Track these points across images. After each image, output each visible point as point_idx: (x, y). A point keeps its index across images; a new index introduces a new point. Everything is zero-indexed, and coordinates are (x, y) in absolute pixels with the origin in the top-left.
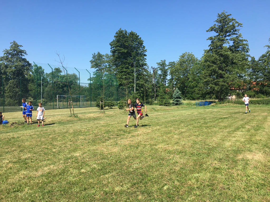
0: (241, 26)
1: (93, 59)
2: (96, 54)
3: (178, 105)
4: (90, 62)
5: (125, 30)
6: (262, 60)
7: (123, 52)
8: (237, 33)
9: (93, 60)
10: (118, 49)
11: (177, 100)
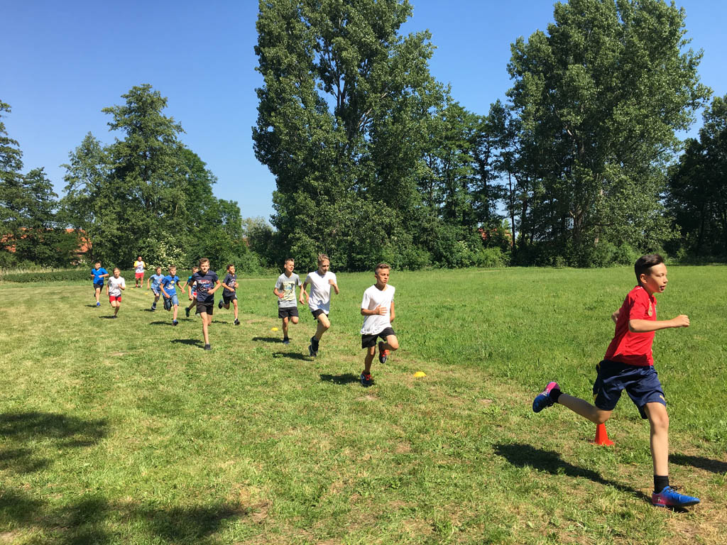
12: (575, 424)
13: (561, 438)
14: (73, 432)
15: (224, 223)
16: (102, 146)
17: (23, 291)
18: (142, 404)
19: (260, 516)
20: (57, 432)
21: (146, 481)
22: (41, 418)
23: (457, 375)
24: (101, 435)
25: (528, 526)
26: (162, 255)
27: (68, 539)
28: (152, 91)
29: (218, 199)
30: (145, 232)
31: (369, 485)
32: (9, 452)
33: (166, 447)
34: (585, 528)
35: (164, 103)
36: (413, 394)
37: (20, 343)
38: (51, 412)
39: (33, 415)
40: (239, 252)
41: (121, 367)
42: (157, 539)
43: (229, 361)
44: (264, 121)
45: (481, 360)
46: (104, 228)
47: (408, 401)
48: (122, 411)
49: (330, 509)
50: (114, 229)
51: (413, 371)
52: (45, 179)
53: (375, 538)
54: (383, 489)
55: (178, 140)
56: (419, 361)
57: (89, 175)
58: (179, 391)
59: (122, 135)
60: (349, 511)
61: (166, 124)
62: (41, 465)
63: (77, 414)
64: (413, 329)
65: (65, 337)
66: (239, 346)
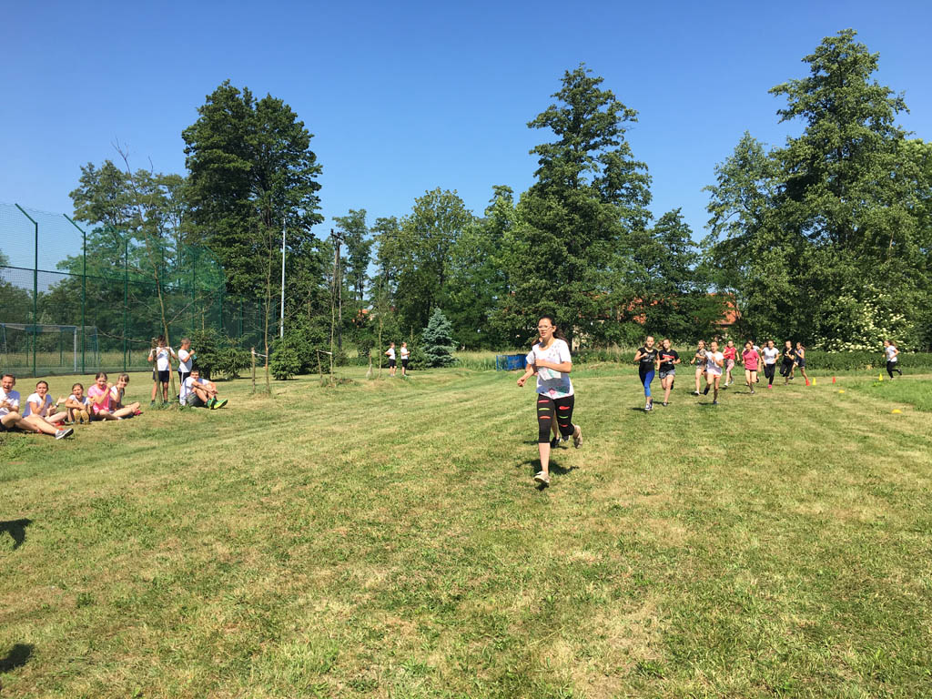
0: (632, 120)
1: (83, 187)
2: (96, 170)
3: (442, 366)
4: (71, 196)
5: (246, 90)
6: (663, 231)
7: (238, 170)
8: (619, 140)
9: (85, 190)
10: (220, 157)
11: (439, 349)
16: (766, 152)
35: (873, 62)
50: (783, 282)
52: (682, 224)
55: (895, 125)
57: (744, 199)
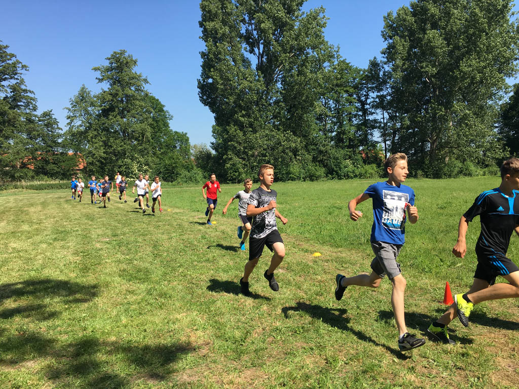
0: (26, 70)
12: (429, 290)
13: (418, 300)
14: (75, 292)
15: (178, 148)
16: (92, 94)
17: (39, 196)
18: (123, 274)
19: (204, 351)
20: (64, 293)
21: (125, 326)
22: (53, 283)
23: (344, 255)
24: (94, 295)
25: (394, 361)
26: (135, 171)
27: (72, 366)
28: (126, 55)
29: (174, 131)
30: (123, 154)
31: (280, 331)
32: (31, 306)
33: (139, 303)
34: (436, 363)
35: (135, 63)
36: (312, 268)
37: (38, 232)
38: (60, 279)
39: (48, 281)
40: (188, 168)
41: (108, 248)
42: (133, 366)
43: (182, 245)
44: (205, 75)
45: (361, 244)
46: (94, 152)
47: (308, 272)
48: (108, 279)
49: (253, 348)
50: (101, 152)
51: (312, 252)
52: (53, 118)
53: (284, 367)
54: (290, 334)
55: (145, 89)
56: (316, 245)
57: (83, 114)
58: (147, 265)
59: (106, 86)
60: (266, 349)
61: (136, 78)
62: (53, 315)
63: (78, 280)
64: (313, 223)
65: (68, 228)
66: (189, 234)
